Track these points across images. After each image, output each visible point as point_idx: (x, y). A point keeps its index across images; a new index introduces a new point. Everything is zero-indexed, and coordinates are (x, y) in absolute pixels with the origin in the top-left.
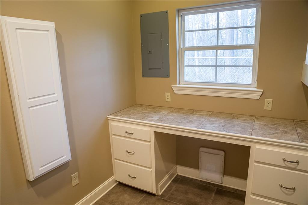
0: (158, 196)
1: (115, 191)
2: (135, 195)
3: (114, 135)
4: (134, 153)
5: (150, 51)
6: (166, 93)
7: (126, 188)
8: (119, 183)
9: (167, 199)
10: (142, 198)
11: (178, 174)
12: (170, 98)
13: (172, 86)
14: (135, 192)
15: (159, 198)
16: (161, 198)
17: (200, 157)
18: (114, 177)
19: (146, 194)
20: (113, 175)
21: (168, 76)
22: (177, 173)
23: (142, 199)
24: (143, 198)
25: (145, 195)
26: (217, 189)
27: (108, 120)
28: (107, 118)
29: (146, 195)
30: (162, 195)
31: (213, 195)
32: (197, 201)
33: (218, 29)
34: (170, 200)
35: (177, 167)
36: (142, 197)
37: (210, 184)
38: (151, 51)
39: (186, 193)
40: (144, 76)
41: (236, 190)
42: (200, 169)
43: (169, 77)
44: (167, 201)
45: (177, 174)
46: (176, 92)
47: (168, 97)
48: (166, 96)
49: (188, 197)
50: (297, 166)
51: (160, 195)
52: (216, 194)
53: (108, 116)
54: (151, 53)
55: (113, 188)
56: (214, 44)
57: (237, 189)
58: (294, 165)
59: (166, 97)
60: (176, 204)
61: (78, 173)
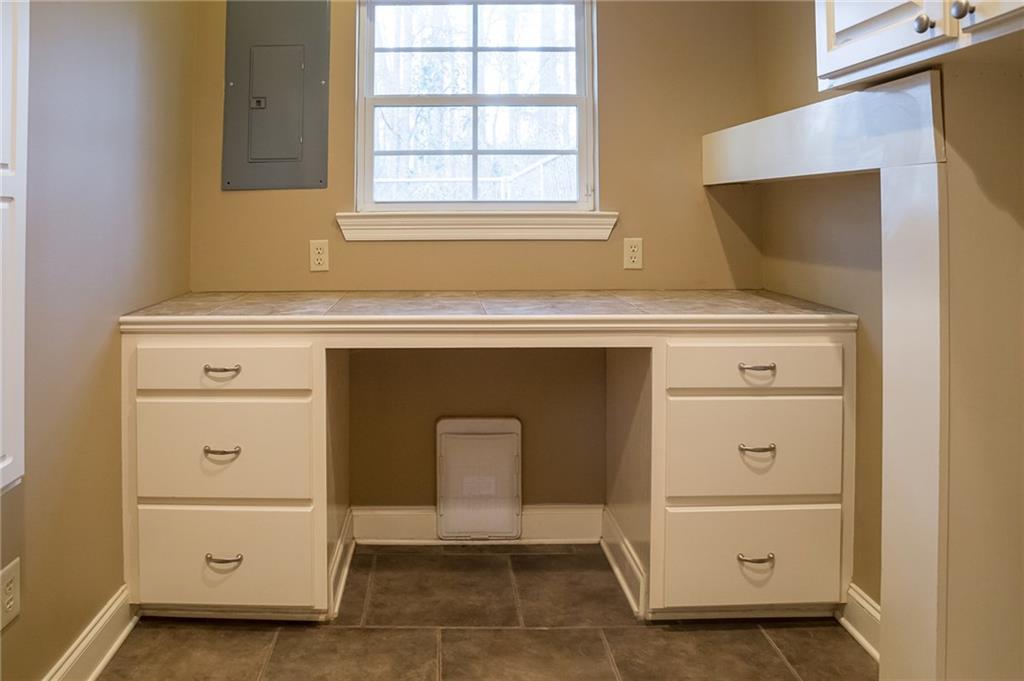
0: (327, 622)
1: (140, 652)
2: (235, 642)
3: (143, 392)
4: (237, 453)
5: (259, 102)
6: (312, 242)
7: (182, 631)
8: (143, 619)
9: (368, 623)
10: (272, 645)
11: (360, 542)
12: (325, 257)
13: (338, 214)
14: (230, 632)
15: (338, 627)
16: (343, 627)
17: (441, 456)
18: (126, 592)
19: (279, 628)
20: (124, 583)
21: (322, 183)
22: (354, 538)
23: (274, 650)
24: (276, 644)
25: (277, 634)
26: (512, 557)
27: (122, 333)
28: (121, 324)
29: (281, 631)
30: (343, 617)
31: (512, 575)
32: (471, 603)
33: (475, 50)
34: (379, 623)
35: (354, 513)
36: (270, 641)
37: (481, 548)
38: (262, 100)
39: (422, 590)
40: (228, 186)
41: (568, 547)
42: (440, 504)
43: (325, 186)
44: (373, 630)
45: (357, 545)
46: (349, 235)
47: (320, 253)
48: (312, 252)
49: (437, 602)
50: (771, 379)
51: (336, 619)
52: (516, 570)
53: (123, 319)
54: (263, 105)
55: (125, 642)
56: (464, 88)
57: (571, 545)
58: (763, 378)
59: (313, 257)
60: (409, 630)
61: (21, 560)
